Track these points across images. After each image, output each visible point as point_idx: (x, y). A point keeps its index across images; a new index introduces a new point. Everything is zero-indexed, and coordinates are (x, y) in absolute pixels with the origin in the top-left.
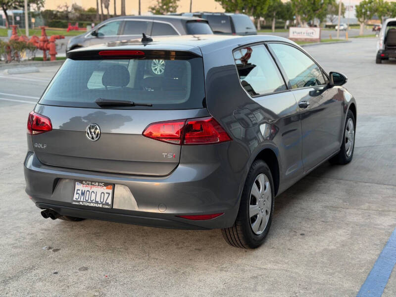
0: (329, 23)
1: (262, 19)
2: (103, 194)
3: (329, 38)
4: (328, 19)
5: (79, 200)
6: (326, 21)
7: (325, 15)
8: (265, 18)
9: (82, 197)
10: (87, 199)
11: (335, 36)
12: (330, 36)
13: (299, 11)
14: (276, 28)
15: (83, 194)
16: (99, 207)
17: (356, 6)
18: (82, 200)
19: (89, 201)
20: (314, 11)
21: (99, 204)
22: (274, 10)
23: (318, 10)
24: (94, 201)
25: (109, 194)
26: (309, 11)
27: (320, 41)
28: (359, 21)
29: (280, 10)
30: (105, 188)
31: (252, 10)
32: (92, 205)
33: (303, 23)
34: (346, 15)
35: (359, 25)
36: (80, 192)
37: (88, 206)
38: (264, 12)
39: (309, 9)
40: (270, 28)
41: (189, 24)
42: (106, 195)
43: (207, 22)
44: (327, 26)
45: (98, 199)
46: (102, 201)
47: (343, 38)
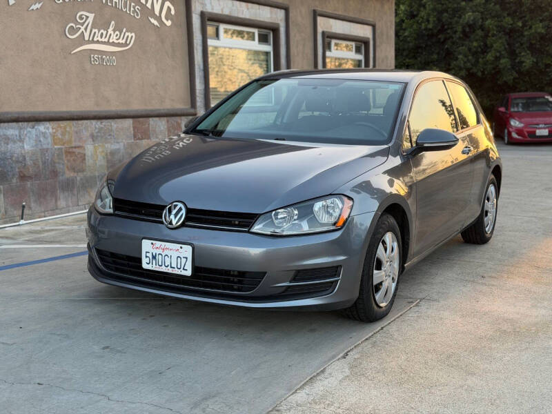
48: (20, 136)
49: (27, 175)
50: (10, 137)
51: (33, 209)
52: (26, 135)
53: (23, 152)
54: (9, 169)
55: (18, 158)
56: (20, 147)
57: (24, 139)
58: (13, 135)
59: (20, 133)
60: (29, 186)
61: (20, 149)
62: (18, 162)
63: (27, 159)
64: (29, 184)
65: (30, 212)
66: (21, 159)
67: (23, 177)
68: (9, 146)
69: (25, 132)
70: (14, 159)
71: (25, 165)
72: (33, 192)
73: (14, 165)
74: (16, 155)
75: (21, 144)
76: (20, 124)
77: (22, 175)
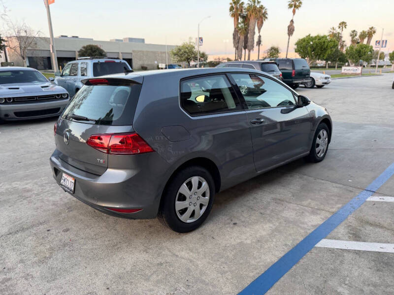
0: (374, 64)
1: (329, 62)
2: (71, 183)
3: (369, 73)
4: (373, 62)
6: (371, 63)
7: (371, 60)
8: (332, 62)
10: (65, 184)
11: (374, 72)
12: (370, 72)
13: (349, 57)
14: (338, 67)
17: (390, 54)
19: (66, 186)
20: (360, 57)
22: (337, 57)
23: (362, 56)
26: (356, 57)
27: (362, 74)
28: (391, 62)
29: (341, 57)
31: (318, 57)
33: (352, 64)
34: (385, 59)
35: (391, 65)
38: (325, 58)
39: (356, 55)
40: (334, 67)
41: (263, 65)
43: (276, 63)
44: (371, 66)
47: (378, 73)
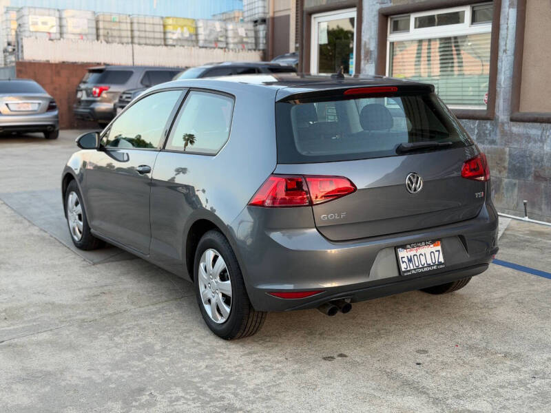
2: (432, 254)
5: (409, 269)
9: (411, 265)
10: (417, 265)
15: (410, 260)
16: (434, 269)
18: (412, 268)
19: (421, 266)
21: (433, 266)
24: (426, 265)
25: (439, 251)
30: (432, 246)
32: (425, 269)
36: (405, 260)
37: (422, 272)
42: (437, 254)
45: (429, 262)
46: (434, 262)
48: (541, 137)
49: (542, 176)
50: (532, 136)
51: (543, 210)
52: (548, 136)
53: (542, 153)
54: (527, 167)
55: (536, 157)
56: (540, 147)
57: (546, 139)
58: (534, 135)
59: (542, 133)
60: (543, 187)
61: (538, 149)
62: (536, 161)
63: (545, 160)
64: (543, 185)
65: (540, 213)
66: (538, 159)
67: (538, 177)
68: (530, 145)
69: (548, 134)
70: (532, 158)
71: (542, 166)
72: (546, 194)
73: (532, 164)
74: (534, 154)
75: (541, 145)
76: (544, 125)
77: (537, 174)
